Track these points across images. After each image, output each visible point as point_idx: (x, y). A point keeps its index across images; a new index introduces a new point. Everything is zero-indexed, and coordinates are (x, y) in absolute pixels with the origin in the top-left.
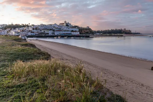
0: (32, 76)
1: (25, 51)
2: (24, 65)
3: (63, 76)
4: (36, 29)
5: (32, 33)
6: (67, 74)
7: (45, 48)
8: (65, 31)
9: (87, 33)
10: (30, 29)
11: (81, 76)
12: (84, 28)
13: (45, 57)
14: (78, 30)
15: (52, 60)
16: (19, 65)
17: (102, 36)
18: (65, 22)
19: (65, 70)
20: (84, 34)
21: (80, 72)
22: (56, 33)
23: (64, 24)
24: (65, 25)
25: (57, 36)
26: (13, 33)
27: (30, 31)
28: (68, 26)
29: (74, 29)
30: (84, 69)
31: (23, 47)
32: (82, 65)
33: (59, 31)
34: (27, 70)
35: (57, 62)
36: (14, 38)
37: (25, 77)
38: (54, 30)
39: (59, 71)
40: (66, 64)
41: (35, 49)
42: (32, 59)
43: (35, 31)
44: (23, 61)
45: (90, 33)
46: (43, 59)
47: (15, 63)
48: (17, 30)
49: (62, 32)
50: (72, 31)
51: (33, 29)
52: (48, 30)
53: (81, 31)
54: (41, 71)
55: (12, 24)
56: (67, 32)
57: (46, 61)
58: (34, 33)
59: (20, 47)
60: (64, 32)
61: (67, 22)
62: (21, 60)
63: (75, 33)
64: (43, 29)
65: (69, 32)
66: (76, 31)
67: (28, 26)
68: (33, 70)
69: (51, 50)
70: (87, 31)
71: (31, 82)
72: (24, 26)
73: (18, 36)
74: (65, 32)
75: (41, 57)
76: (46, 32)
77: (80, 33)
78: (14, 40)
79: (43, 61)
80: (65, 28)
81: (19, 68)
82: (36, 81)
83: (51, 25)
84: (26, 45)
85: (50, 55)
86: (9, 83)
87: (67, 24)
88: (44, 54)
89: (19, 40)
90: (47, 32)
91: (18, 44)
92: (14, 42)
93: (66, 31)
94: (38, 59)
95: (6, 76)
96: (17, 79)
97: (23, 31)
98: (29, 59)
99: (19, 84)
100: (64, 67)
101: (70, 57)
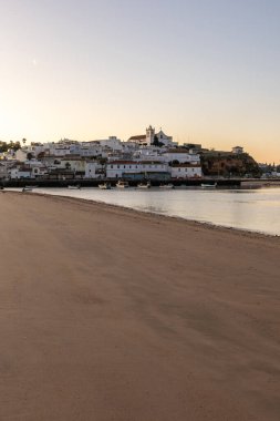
4: (41, 156)
5: (24, 169)
8: (144, 163)
9: (235, 170)
10: (21, 157)
12: (220, 153)
14: (196, 159)
18: (151, 130)
20: (221, 173)
22: (113, 172)
23: (144, 137)
24: (149, 141)
27: (18, 163)
28: (161, 145)
29: (182, 157)
33: (124, 162)
38: (103, 161)
43: (35, 163)
45: (244, 173)
49: (133, 166)
50: (175, 164)
51: (30, 156)
52: (83, 158)
56: (153, 168)
58: (30, 170)
60: (141, 168)
61: (157, 132)
63: (183, 169)
64: (67, 157)
65: (159, 168)
66: (187, 164)
70: (234, 163)
72: (4, 148)
74: (147, 168)
76: (75, 166)
77: (205, 172)
80: (147, 154)
83: (98, 142)
87: (156, 138)
90: (81, 169)
93: (149, 163)
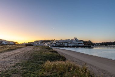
0: (55, 71)
1: (52, 55)
2: (51, 64)
3: (74, 73)
4: (58, 42)
5: (56, 44)
6: (76, 72)
7: (63, 53)
10: (55, 42)
11: (87, 74)
12: (86, 41)
13: (63, 59)
14: (83, 42)
15: (67, 61)
16: (48, 63)
17: (100, 46)
18: (75, 38)
19: (75, 69)
20: (87, 45)
21: (86, 71)
22: (69, 45)
24: (74, 39)
25: (70, 47)
26: (46, 44)
27: (55, 43)
28: (77, 40)
30: (88, 69)
31: (51, 52)
32: (87, 66)
33: (71, 43)
34: (52, 67)
35: (70, 63)
36: (46, 47)
37: (51, 71)
38: (68, 43)
39: (71, 69)
40: (76, 65)
41: (57, 54)
42: (55, 60)
43: (57, 43)
44: (51, 61)
45: (91, 45)
46: (61, 61)
47: (46, 62)
48: (48, 43)
50: (79, 43)
51: (57, 42)
52: (65, 43)
53: (85, 43)
54: (60, 68)
55: (46, 40)
57: (63, 62)
59: (49, 53)
60: (74, 44)
62: (49, 60)
64: (62, 42)
65: (77, 44)
66: (81, 43)
67: (54, 41)
68: (56, 67)
69: (66, 55)
70: (89, 43)
71: (54, 75)
72: (52, 41)
73: (48, 46)
74: (75, 44)
75: (60, 59)
76: (64, 44)
77: (84, 45)
78: (47, 48)
79: (62, 62)
80: (75, 42)
81: (48, 65)
82: (57, 75)
83: (66, 40)
84: (52, 52)
85: (65, 58)
86: (42, 74)
88: (62, 57)
89: (49, 48)
91: (48, 51)
92: (46, 49)
94: (58, 60)
95: (41, 70)
96: (47, 72)
97: (51, 43)
98: (54, 60)
99: (47, 75)
100: (74, 67)
101: (78, 60)
